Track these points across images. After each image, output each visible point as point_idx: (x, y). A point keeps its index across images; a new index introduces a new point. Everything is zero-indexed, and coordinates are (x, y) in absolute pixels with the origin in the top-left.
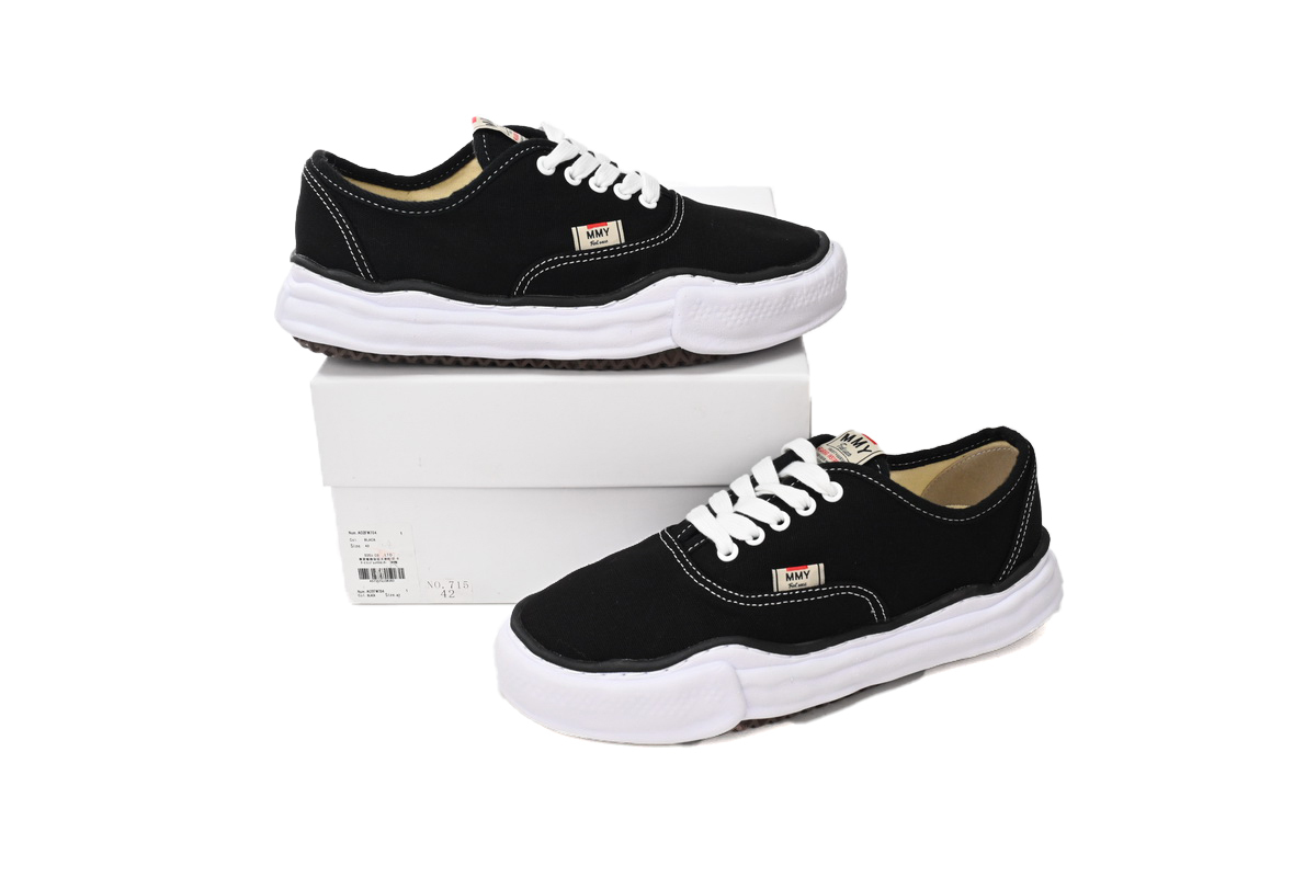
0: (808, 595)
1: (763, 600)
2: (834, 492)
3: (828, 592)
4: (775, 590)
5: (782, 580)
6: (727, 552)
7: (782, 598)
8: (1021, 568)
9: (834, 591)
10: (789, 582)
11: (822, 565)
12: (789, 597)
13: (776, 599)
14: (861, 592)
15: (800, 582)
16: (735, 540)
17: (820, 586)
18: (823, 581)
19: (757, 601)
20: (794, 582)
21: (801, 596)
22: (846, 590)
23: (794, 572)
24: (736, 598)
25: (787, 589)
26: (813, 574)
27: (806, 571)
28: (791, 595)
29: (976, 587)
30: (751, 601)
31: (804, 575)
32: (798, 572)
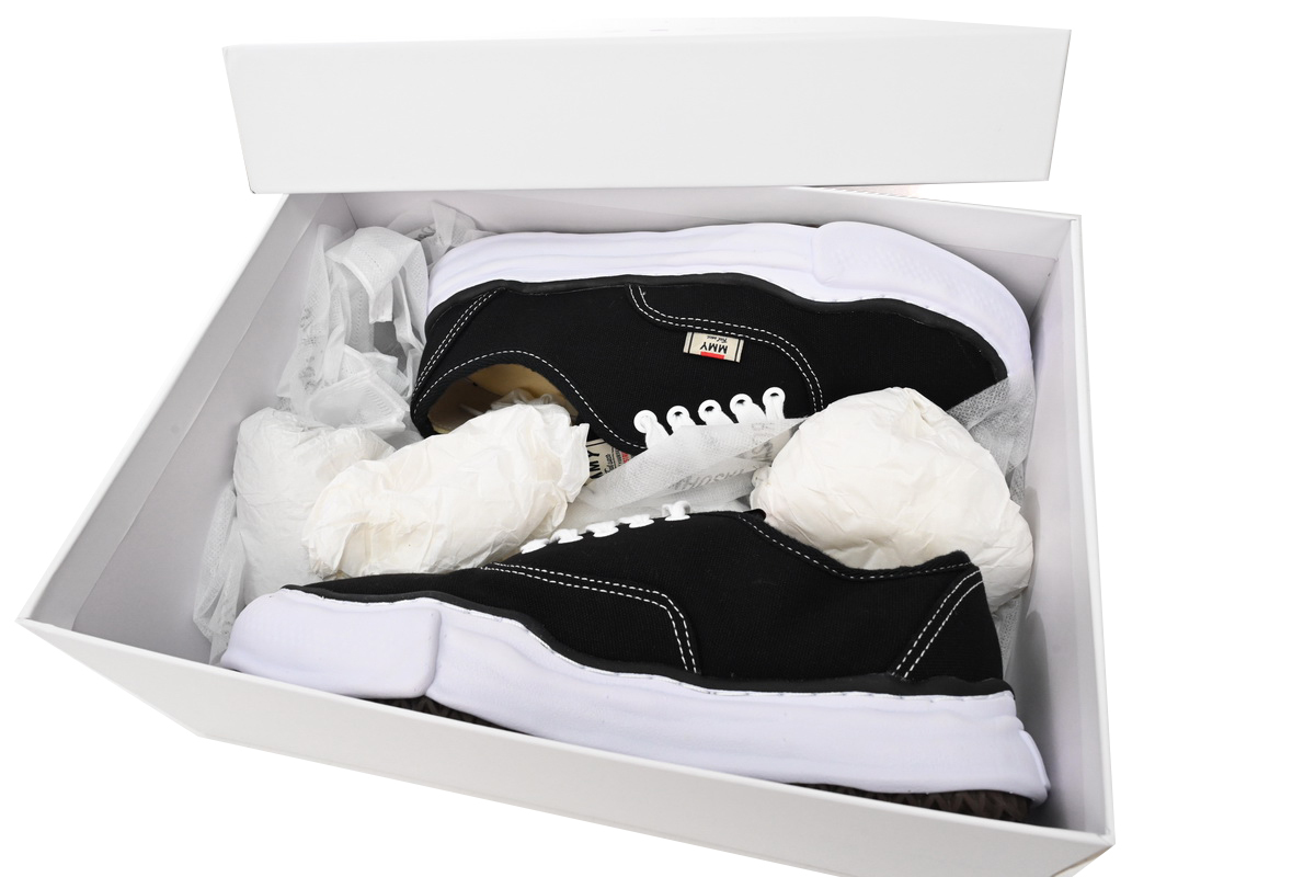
0: (709, 325)
1: (758, 335)
2: (645, 421)
3: (687, 322)
4: (742, 342)
5: (732, 349)
6: (775, 398)
7: (738, 331)
8: (472, 294)
9: (681, 322)
10: (725, 344)
11: (686, 350)
12: (731, 329)
13: (745, 332)
14: (650, 312)
15: (714, 341)
16: (763, 408)
17: (694, 331)
18: (689, 335)
19: (764, 336)
20: (720, 343)
21: (717, 327)
22: (669, 320)
23: (717, 353)
24: (783, 343)
25: (729, 339)
26: (697, 344)
27: (704, 349)
28: (727, 332)
29: (524, 291)
30: (771, 338)
31: (708, 347)
32: (712, 350)
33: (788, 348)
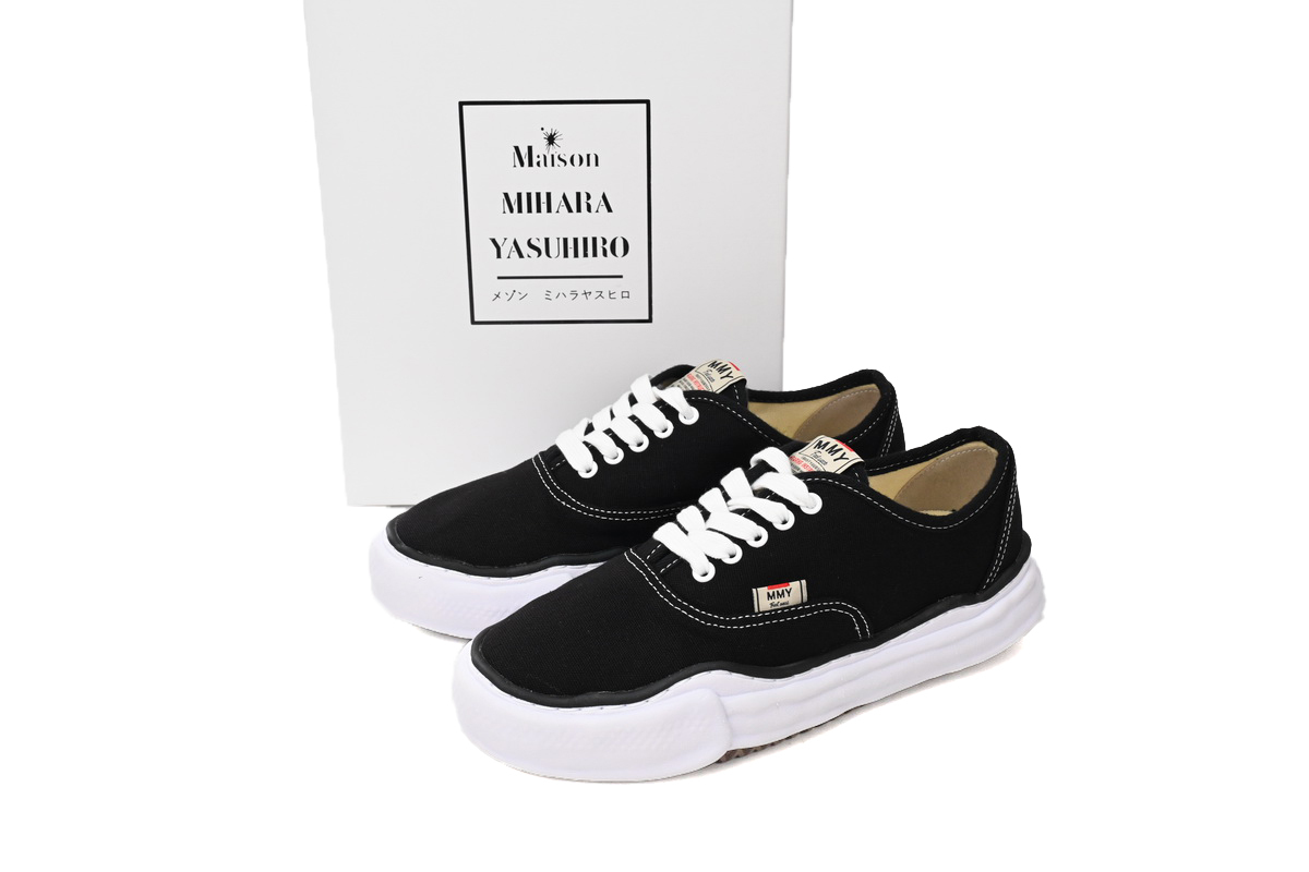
0: (791, 614)
1: (745, 621)
2: (812, 504)
3: (811, 610)
4: (756, 610)
5: (764, 599)
6: (703, 572)
7: (764, 618)
8: (1004, 576)
9: (817, 608)
10: (771, 601)
11: (804, 582)
12: (771, 617)
13: (758, 620)
14: (845, 608)
15: (782, 600)
16: (711, 559)
17: (802, 604)
18: (805, 599)
19: (738, 623)
20: (776, 601)
21: (783, 615)
22: (830, 607)
23: (775, 590)
24: (715, 621)
25: (768, 608)
26: (796, 592)
27: (788, 588)
28: (773, 615)
29: (960, 596)
30: (732, 623)
31: (786, 593)
32: (780, 590)
33: (713, 620)
